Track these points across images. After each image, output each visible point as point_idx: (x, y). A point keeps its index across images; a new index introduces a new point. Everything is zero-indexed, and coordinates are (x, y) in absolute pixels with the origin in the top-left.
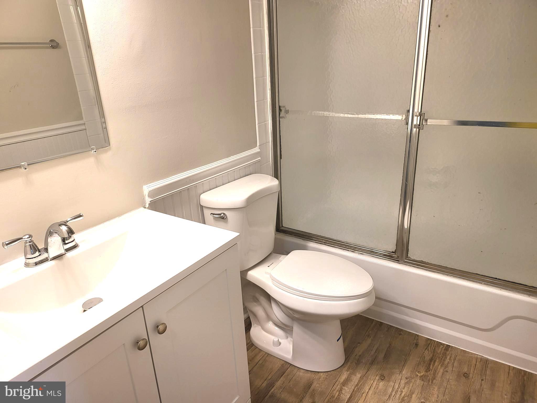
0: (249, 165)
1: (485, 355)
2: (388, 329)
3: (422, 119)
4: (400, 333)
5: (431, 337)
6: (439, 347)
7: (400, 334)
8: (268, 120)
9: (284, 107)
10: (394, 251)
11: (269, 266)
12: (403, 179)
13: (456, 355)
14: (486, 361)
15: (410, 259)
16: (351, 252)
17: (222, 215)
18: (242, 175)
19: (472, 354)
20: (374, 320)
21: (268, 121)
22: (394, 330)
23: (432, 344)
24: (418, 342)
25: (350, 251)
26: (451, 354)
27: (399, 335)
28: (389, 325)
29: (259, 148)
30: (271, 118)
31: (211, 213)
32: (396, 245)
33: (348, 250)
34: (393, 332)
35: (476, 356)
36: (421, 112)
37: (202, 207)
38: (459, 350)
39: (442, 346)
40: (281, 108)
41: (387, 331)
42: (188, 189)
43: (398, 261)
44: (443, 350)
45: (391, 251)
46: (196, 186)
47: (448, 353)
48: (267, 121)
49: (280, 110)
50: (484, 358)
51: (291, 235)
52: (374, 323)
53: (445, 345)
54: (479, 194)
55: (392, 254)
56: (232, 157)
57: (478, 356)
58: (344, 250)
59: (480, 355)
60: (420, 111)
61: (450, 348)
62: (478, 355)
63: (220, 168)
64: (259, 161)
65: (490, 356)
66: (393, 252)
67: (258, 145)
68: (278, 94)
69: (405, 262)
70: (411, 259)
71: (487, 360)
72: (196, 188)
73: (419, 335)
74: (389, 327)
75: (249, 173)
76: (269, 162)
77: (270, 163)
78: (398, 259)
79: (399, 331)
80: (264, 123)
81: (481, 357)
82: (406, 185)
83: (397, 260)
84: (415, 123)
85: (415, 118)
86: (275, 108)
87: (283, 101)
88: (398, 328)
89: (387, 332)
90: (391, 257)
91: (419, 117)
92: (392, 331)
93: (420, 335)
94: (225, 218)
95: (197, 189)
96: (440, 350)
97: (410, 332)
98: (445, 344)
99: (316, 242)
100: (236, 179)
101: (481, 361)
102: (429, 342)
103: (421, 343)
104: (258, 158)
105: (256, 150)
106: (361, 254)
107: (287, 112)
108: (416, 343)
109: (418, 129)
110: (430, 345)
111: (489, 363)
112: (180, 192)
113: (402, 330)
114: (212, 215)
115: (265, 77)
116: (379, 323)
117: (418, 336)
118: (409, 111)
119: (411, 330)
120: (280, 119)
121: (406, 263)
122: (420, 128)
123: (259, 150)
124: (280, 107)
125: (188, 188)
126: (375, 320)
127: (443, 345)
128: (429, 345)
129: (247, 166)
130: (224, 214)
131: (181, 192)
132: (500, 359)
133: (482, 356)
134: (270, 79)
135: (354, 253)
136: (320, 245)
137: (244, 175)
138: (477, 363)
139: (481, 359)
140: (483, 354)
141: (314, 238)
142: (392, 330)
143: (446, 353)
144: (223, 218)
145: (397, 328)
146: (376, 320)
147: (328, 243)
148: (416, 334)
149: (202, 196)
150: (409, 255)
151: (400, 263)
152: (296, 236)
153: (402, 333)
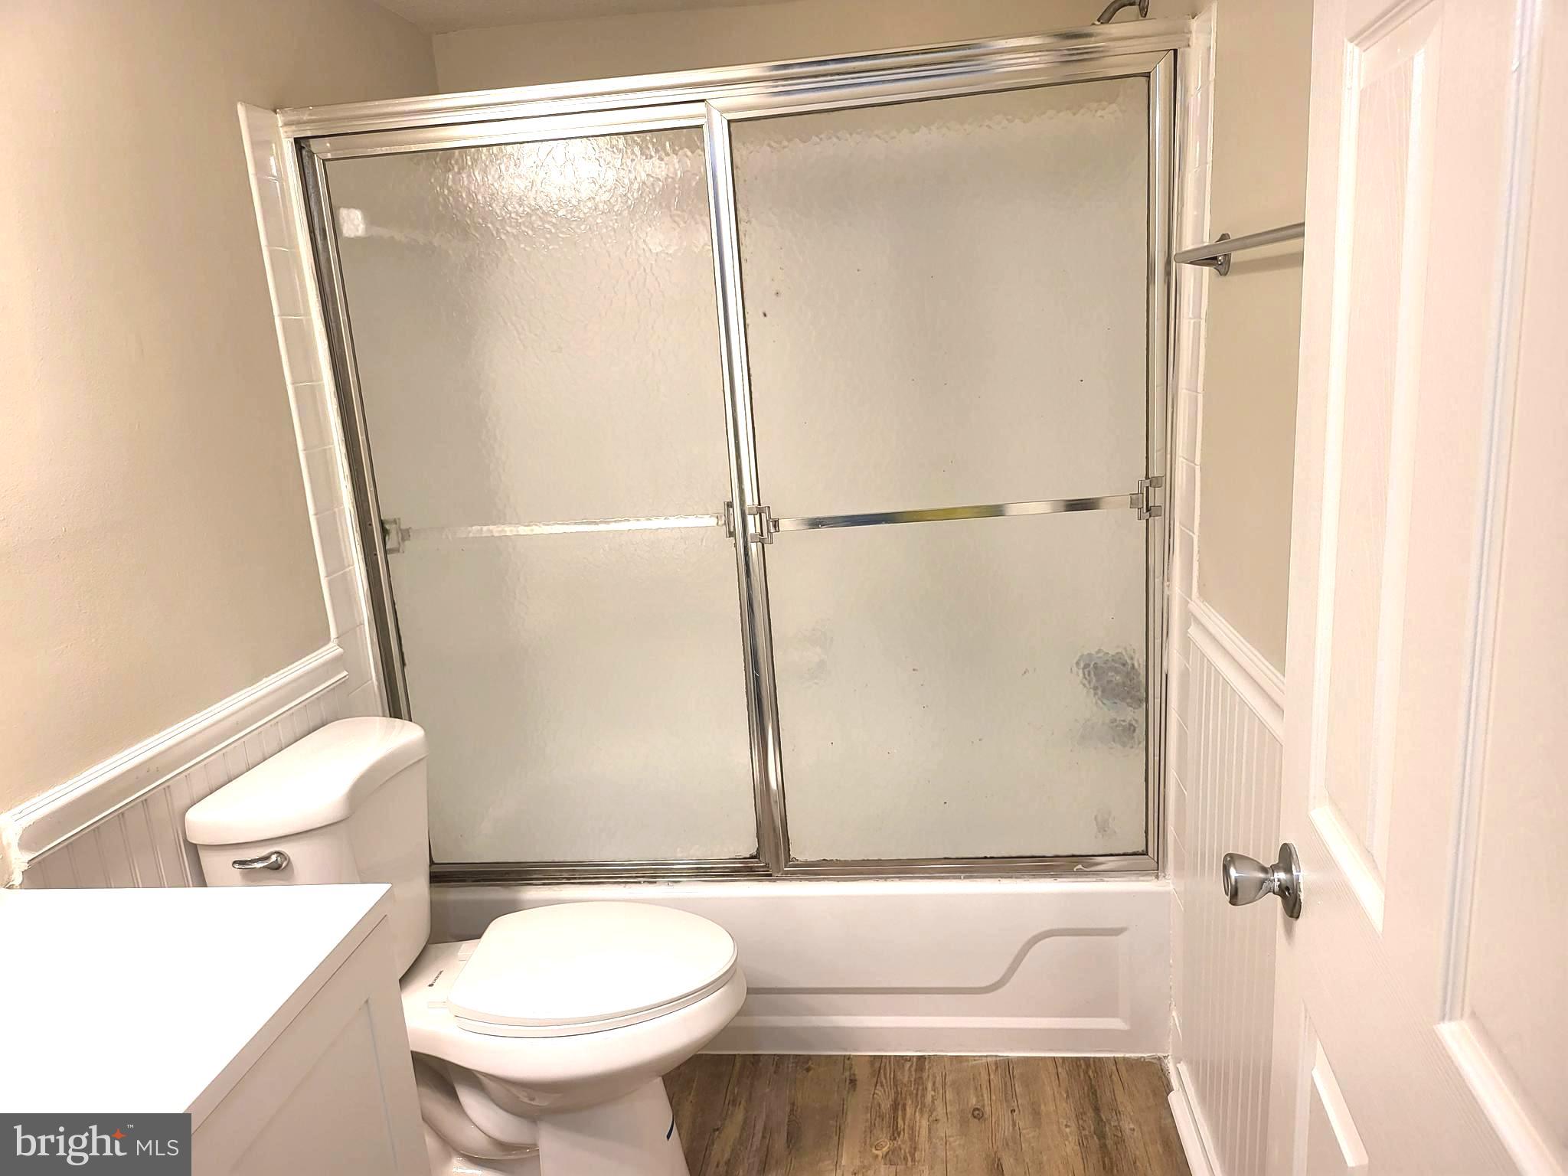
0: (319, 698)
1: (1003, 1052)
2: (777, 1065)
3: (767, 521)
4: (806, 1066)
5: (879, 1050)
6: (903, 1066)
7: (808, 1070)
8: (351, 563)
9: (395, 522)
10: (754, 852)
11: (431, 985)
12: (745, 667)
13: (944, 1074)
14: (1006, 1066)
15: (796, 863)
16: (646, 884)
17: (274, 858)
18: (299, 731)
19: (975, 1060)
20: (735, 1055)
21: (353, 565)
22: (790, 1066)
23: (885, 1066)
24: (854, 1075)
25: (644, 882)
26: (934, 1077)
27: (804, 1072)
28: (775, 1055)
29: (340, 642)
30: (361, 557)
31: (235, 862)
32: (758, 836)
33: (639, 882)
34: (790, 1070)
35: (984, 1060)
36: (759, 504)
37: (194, 849)
38: (946, 1059)
39: (908, 1065)
40: (387, 527)
41: (775, 1072)
42: (145, 802)
43: (770, 875)
44: (913, 1073)
45: (748, 856)
46: (166, 789)
47: (925, 1075)
48: (349, 566)
49: (385, 532)
50: (1002, 1058)
51: (464, 881)
52: (738, 1065)
53: (915, 1059)
54: (914, 672)
55: (752, 863)
56: (265, 680)
57: (989, 1059)
58: (628, 885)
59: (991, 1056)
60: (756, 502)
61: (926, 1063)
62: (986, 1056)
63: (233, 719)
64: (344, 682)
65: (1012, 1050)
66: (752, 857)
67: (333, 634)
68: (372, 489)
69: (787, 873)
70: (799, 863)
71: (1008, 1062)
72: (168, 795)
73: (850, 1055)
74: (776, 1060)
75: (318, 721)
76: (370, 682)
77: (373, 683)
78: (768, 871)
79: (804, 1063)
80: (342, 572)
81: (994, 1059)
82: (757, 681)
83: (766, 875)
84: (751, 530)
85: (750, 519)
86: (370, 527)
87: (390, 504)
88: (800, 1055)
89: (775, 1076)
90: (751, 869)
91: (757, 517)
92: (788, 1067)
93: (854, 1056)
94: (284, 865)
95: (170, 795)
96: (906, 1073)
97: (830, 1056)
98: (913, 1056)
99: (544, 884)
100: (283, 747)
101: (997, 1068)
102: (877, 1065)
103: (862, 1073)
104: (339, 673)
105: (331, 650)
106: (674, 884)
107: (405, 535)
108: (850, 1076)
109: (760, 544)
110: (882, 1071)
111: (1015, 1066)
112: (121, 815)
113: (809, 1057)
114: (237, 866)
115: (329, 443)
116: (752, 1060)
117: (849, 1058)
118: (730, 505)
119: (832, 1050)
120: (388, 556)
121: (788, 876)
122: (766, 541)
123: (340, 649)
124: (382, 523)
125: (144, 798)
126: (739, 1054)
127: (909, 1061)
128: (879, 1071)
129: (309, 703)
130: (279, 853)
131: (123, 814)
132: (1032, 1050)
133: (996, 1056)
134: (344, 450)
135: (655, 885)
136: (556, 888)
137: (305, 728)
138: (992, 1077)
139: (996, 1063)
140: (998, 1051)
141: (535, 874)
142: (786, 1065)
143: (921, 1078)
144: (276, 868)
145: (797, 1055)
146: (741, 1053)
147: (579, 878)
148: (845, 1056)
149: (192, 816)
150: (792, 856)
151: (775, 881)
152: (477, 881)
153: (812, 1066)
